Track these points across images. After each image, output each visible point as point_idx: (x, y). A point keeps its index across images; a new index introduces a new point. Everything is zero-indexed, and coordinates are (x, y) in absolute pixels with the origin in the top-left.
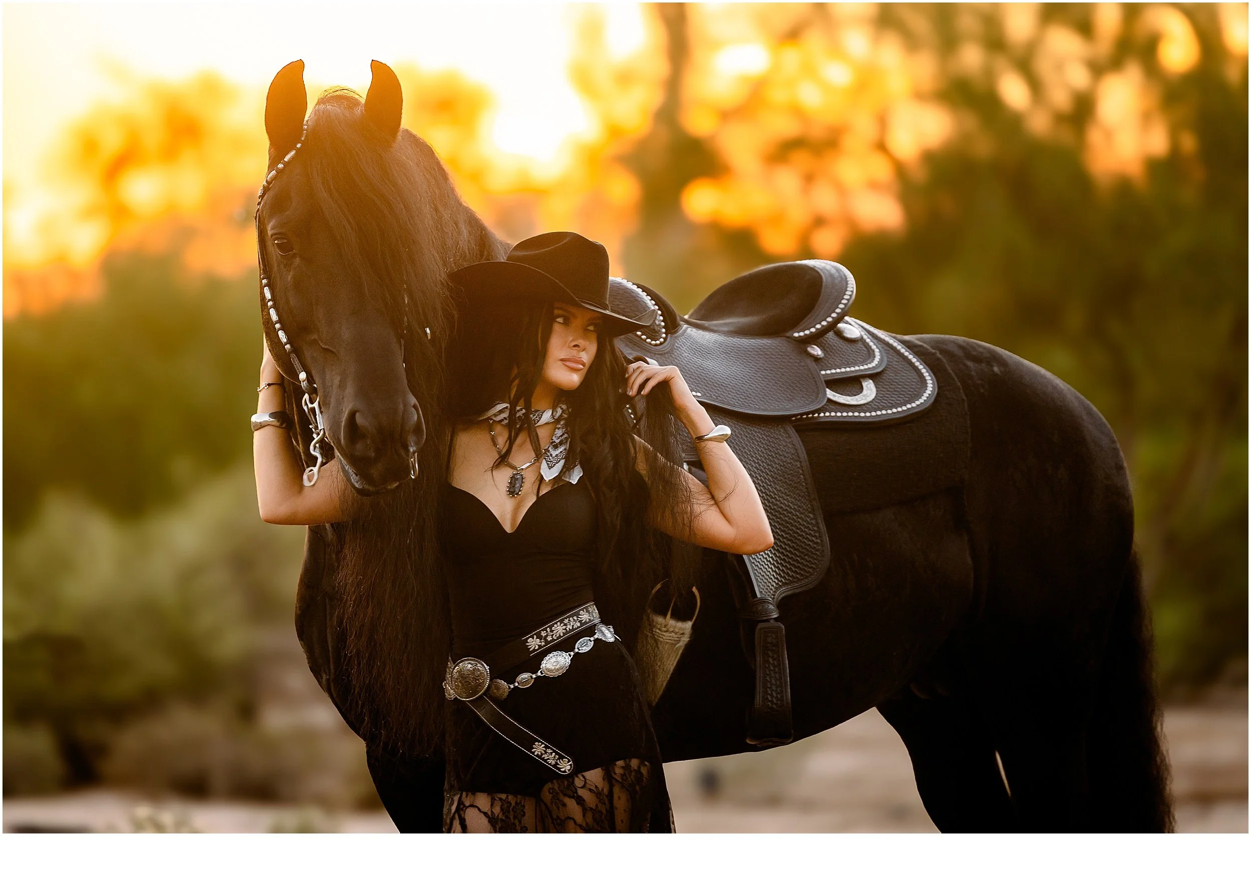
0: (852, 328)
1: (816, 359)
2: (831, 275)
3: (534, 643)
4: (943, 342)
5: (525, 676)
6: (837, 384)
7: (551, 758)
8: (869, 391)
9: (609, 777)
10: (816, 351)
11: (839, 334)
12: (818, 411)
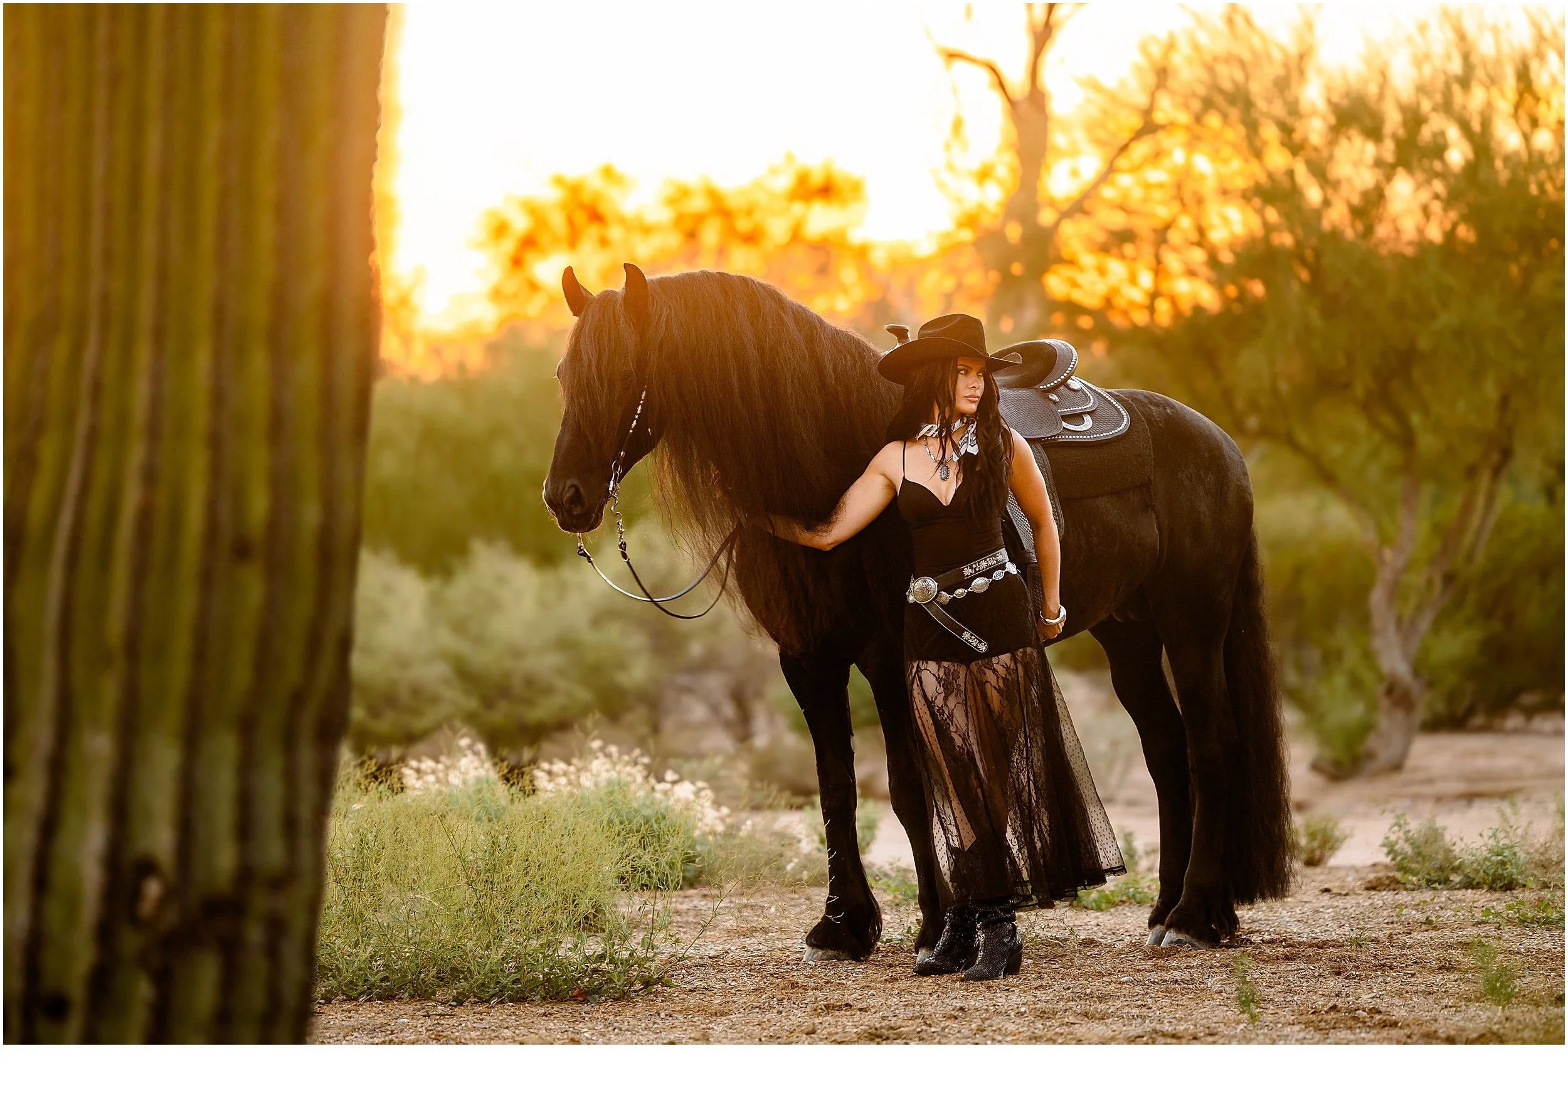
0: (1075, 383)
1: (1055, 403)
2: (1062, 350)
3: (968, 571)
4: (1134, 393)
5: (960, 591)
6: (1067, 418)
7: (974, 642)
8: (1088, 423)
9: (1014, 658)
10: (1054, 397)
11: (1068, 387)
12: (1058, 435)
